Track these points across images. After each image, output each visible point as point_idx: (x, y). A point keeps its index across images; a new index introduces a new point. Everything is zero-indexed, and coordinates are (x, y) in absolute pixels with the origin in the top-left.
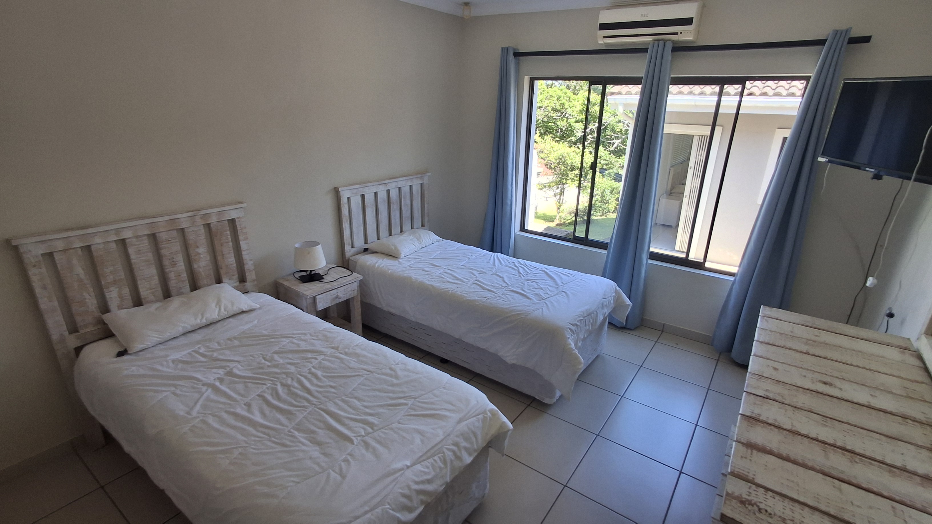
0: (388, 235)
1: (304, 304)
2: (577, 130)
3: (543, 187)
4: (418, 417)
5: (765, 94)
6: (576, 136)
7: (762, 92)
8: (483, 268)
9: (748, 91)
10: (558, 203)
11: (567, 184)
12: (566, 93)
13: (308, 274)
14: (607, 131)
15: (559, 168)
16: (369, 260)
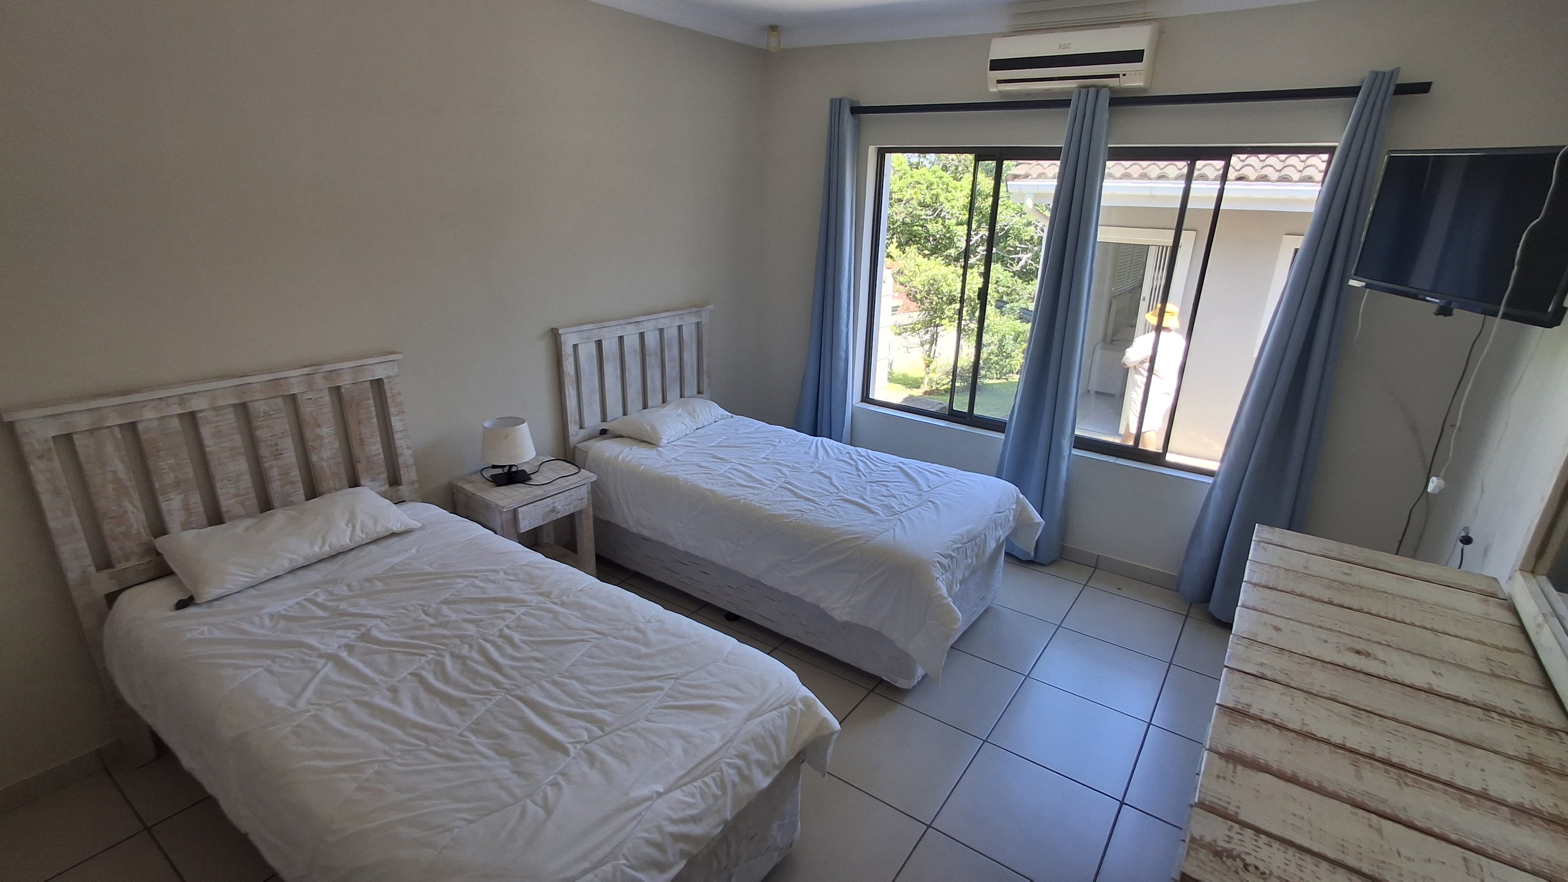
0: (641, 408)
1: (498, 522)
2: (959, 238)
3: (901, 330)
4: (681, 711)
5: (1264, 178)
6: (957, 248)
7: (1260, 174)
8: (797, 463)
9: (1237, 172)
10: (926, 357)
11: (942, 325)
12: (942, 178)
13: (506, 471)
14: (1008, 239)
15: (930, 299)
16: (609, 449)
